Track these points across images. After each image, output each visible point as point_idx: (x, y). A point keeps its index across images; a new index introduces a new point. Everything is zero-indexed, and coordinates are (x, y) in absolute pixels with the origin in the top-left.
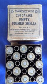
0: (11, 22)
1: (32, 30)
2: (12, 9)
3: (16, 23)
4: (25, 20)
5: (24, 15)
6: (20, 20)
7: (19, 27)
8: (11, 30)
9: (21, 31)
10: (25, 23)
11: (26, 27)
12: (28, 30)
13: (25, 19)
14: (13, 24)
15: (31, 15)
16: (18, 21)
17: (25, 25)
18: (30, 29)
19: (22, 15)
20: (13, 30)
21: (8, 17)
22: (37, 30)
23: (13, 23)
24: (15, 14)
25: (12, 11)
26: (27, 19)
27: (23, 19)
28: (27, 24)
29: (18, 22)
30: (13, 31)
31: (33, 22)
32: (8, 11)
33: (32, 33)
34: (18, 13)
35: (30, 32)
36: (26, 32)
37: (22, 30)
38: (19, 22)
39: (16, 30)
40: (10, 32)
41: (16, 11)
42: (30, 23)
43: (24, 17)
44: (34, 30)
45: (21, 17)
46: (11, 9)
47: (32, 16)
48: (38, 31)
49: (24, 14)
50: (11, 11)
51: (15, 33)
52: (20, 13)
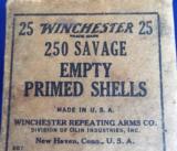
0: (20, 83)
1: (126, 123)
2: (26, 19)
3: (44, 89)
4: (91, 73)
5: (82, 48)
6: (63, 70)
7: (59, 110)
8: (17, 122)
9: (68, 126)
10: (88, 89)
11: (92, 110)
12: (107, 122)
13: (87, 67)
14: (26, 95)
15: (117, 47)
16: (55, 76)
17: (86, 100)
18: (115, 117)
19: (72, 49)
20: (29, 122)
21: (7, 57)
22: (152, 123)
23: (27, 89)
24: (38, 40)
25: (27, 30)
26: (101, 68)
27: (77, 69)
28: (98, 91)
29: (53, 83)
30: (26, 129)
31: (132, 83)
32: (8, 30)
33: (124, 140)
34: (52, 37)
35: (115, 136)
36: (94, 137)
37: (71, 122)
38: (60, 83)
39: (42, 122)
40: (11, 136)
41: (46, 28)
42: (114, 88)
43: (82, 59)
44: (133, 123)
45: (71, 58)
46: (20, 20)
47: (127, 50)
48: (155, 131)
49: (83, 41)
50: (18, 29)
51: (39, 140)
52: (63, 37)
